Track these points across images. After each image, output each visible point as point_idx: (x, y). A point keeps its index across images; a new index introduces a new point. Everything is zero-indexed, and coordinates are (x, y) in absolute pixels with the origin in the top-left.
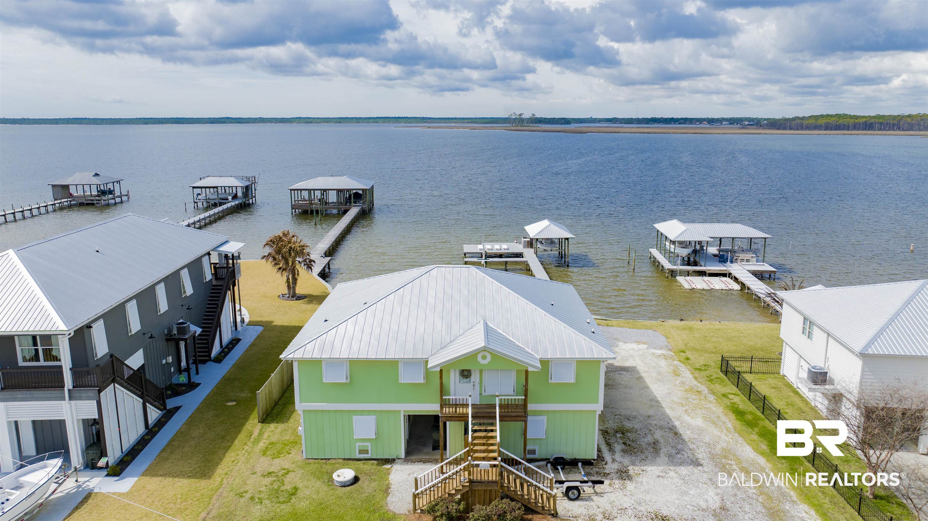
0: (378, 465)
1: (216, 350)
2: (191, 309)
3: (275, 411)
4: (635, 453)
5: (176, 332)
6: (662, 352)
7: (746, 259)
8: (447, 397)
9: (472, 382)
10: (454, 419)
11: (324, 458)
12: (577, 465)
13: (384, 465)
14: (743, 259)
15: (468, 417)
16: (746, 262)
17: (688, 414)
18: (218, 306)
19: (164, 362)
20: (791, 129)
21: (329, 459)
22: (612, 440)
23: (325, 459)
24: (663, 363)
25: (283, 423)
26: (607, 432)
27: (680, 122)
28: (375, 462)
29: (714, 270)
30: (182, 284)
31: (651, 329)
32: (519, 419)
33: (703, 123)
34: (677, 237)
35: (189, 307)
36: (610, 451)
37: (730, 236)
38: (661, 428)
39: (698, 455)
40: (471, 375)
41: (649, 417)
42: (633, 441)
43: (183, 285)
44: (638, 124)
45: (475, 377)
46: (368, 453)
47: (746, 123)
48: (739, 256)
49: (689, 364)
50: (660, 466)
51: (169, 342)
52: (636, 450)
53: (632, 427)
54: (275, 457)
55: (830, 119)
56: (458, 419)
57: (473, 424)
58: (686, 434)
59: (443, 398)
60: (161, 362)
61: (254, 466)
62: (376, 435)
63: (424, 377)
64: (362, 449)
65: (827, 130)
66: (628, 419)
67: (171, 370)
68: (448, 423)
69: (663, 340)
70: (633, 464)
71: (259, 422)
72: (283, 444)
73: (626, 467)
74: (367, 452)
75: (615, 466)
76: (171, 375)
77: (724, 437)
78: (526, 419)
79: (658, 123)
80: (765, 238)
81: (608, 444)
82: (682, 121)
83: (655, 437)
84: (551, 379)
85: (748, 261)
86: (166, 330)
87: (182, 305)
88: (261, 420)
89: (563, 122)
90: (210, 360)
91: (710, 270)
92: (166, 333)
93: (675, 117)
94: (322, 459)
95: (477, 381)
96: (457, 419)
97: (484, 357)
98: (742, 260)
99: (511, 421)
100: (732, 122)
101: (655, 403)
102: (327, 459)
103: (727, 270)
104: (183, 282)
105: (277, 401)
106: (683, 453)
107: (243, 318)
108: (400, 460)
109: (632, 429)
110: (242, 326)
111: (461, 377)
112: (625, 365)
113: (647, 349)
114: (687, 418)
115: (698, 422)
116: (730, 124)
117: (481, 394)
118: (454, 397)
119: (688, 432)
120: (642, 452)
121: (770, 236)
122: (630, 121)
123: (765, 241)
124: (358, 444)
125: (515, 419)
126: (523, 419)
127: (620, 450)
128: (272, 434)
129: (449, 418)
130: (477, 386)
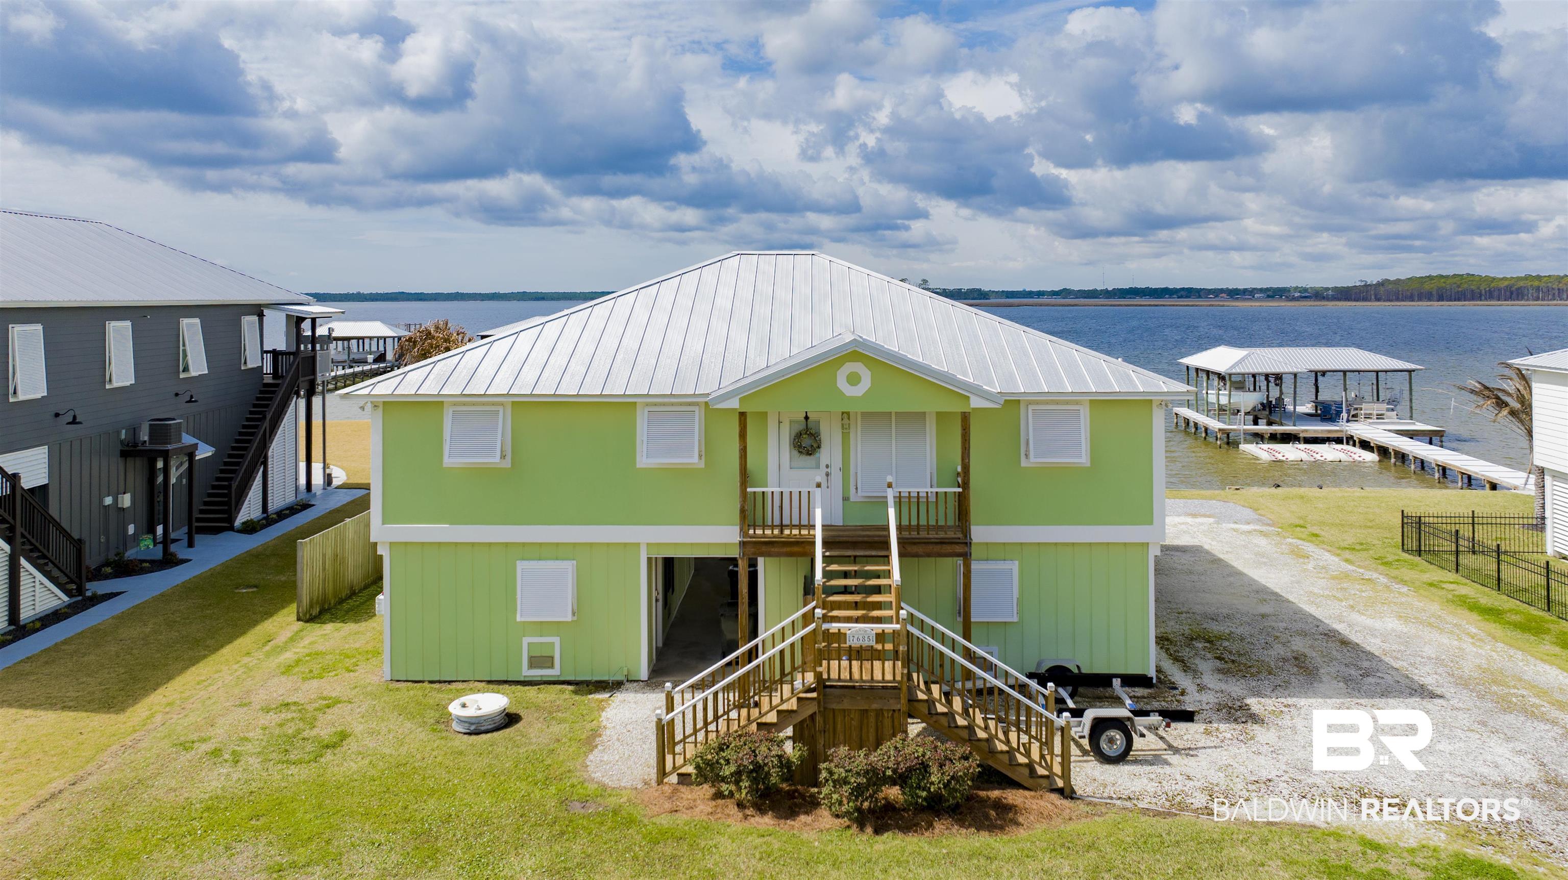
0: (575, 692)
1: (250, 510)
2: (195, 401)
3: (346, 606)
4: (1252, 675)
5: (146, 438)
6: (1253, 527)
7: (1375, 412)
8: (759, 490)
9: (823, 465)
10: (776, 550)
11: (437, 679)
12: (1110, 685)
13: (591, 694)
14: (1371, 414)
15: (813, 543)
16: (1377, 418)
17: (1358, 611)
18: (264, 417)
19: (108, 501)
20: (1378, 299)
21: (450, 682)
22: (1185, 653)
23: (440, 682)
24: (1262, 542)
25: (356, 623)
26: (1167, 640)
27: (1180, 295)
28: (571, 688)
29: (1315, 431)
30: (181, 348)
31: (1214, 499)
32: (948, 549)
33: (1221, 295)
34: (1233, 367)
35: (192, 397)
36: (1185, 671)
37: (1338, 368)
38: (1303, 634)
39: (1422, 679)
40: (819, 447)
41: (1263, 616)
42: (1240, 655)
43: (184, 351)
44: (1106, 298)
45: (831, 452)
46: (552, 666)
47: (1297, 295)
48: (1361, 409)
49: (1323, 542)
50: (1331, 698)
51: (130, 461)
52: (1253, 670)
53: (1227, 631)
54: (310, 676)
55: (1444, 283)
56: (788, 549)
57: (827, 560)
58: (1373, 645)
59: (749, 490)
60: (101, 500)
61: (248, 692)
62: (574, 614)
63: (700, 451)
64: (537, 653)
65: (1443, 300)
66: (1213, 619)
67: (125, 530)
68: (761, 561)
69: (1248, 513)
70: (1258, 694)
71: (299, 619)
72: (340, 654)
73: (1239, 700)
74: (547, 662)
75: (1209, 698)
76: (125, 541)
77: (1469, 647)
78: (966, 549)
79: (1141, 297)
80: (1410, 371)
81: (1177, 659)
82: (1182, 293)
83: (1295, 648)
84: (1027, 456)
85: (1380, 416)
86: (124, 431)
87: (177, 395)
88: (305, 614)
89: (976, 295)
90: (231, 528)
91: (1306, 431)
92: (123, 437)
93: (1171, 287)
94: (431, 682)
95: (837, 462)
96: (785, 550)
97: (854, 379)
98: (1368, 417)
99: (929, 555)
100: (1270, 293)
101: (1264, 594)
102: (445, 682)
103: (1342, 431)
104: (184, 345)
105: (357, 589)
106: (1379, 674)
107: (329, 475)
108: (635, 684)
109: (1229, 635)
110: (324, 489)
111: (795, 453)
112: (1175, 544)
113: (1218, 523)
114: (1355, 617)
115: (1391, 624)
116: (1269, 296)
117: (846, 499)
118: (777, 490)
119: (1378, 641)
120: (1270, 673)
121: (1419, 367)
122: (1092, 294)
123: (1410, 376)
124: (526, 640)
125: (937, 548)
126: (959, 549)
127: (1213, 671)
128: (322, 640)
129: (764, 549)
130: (837, 477)
